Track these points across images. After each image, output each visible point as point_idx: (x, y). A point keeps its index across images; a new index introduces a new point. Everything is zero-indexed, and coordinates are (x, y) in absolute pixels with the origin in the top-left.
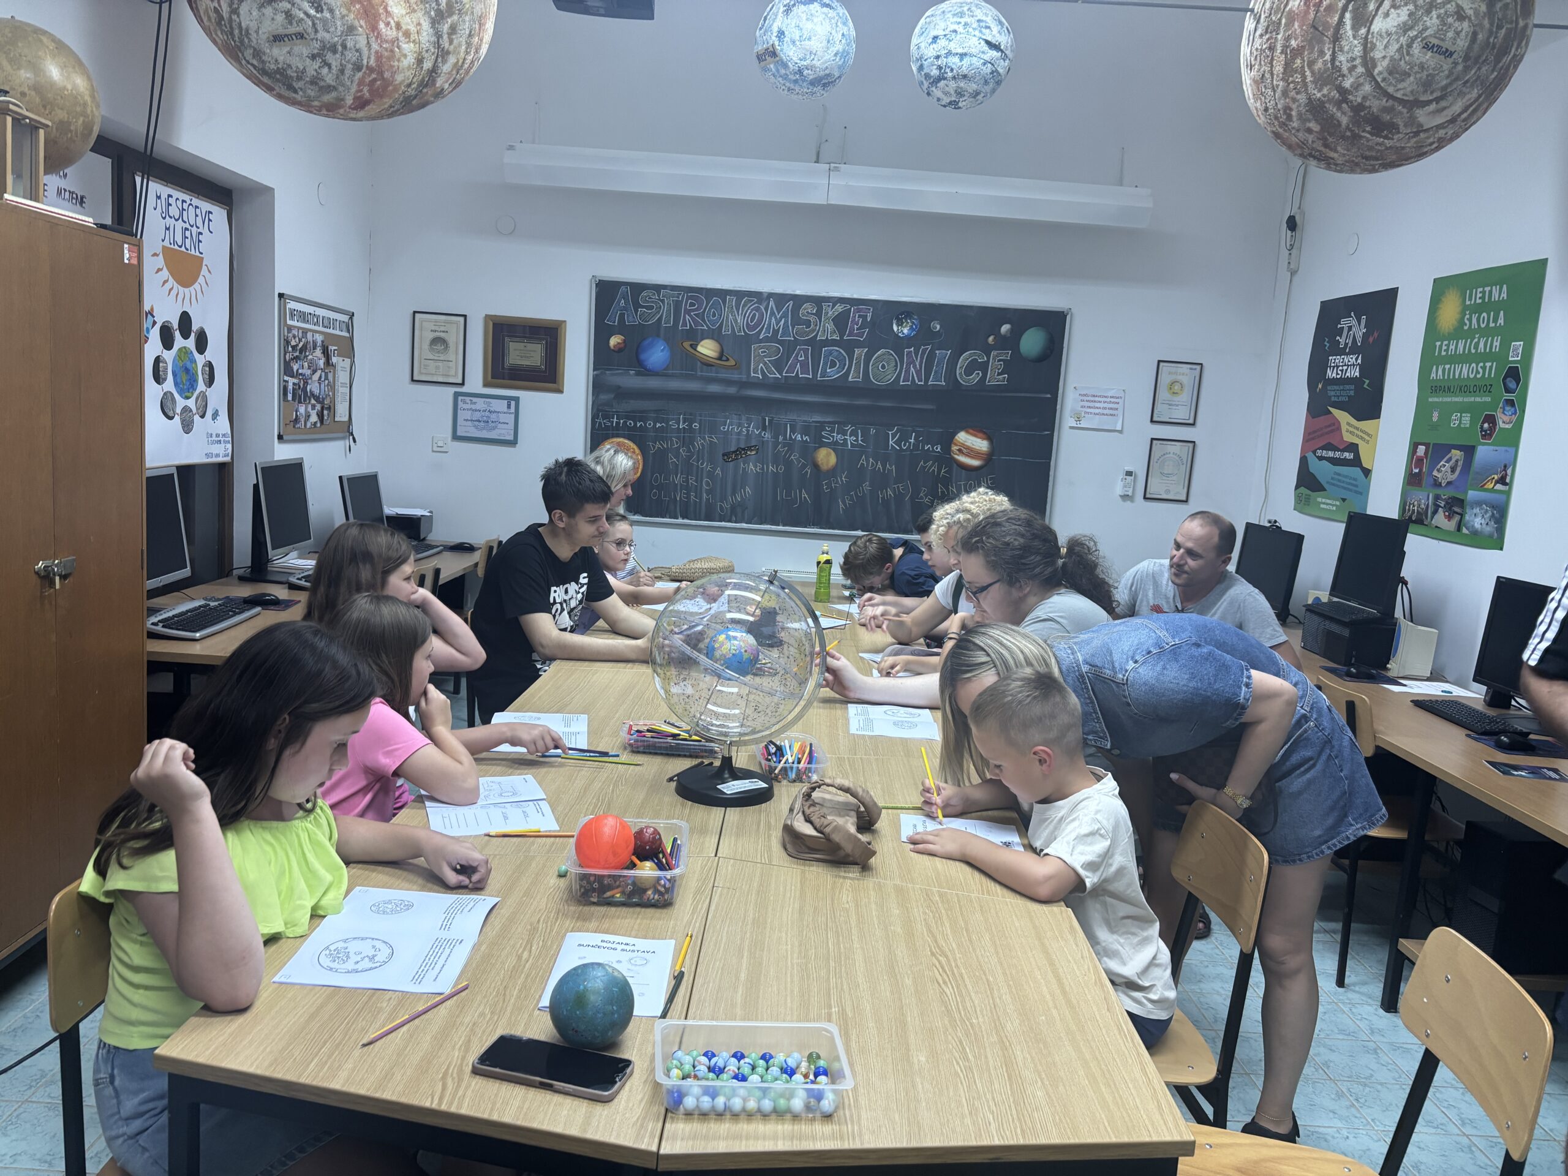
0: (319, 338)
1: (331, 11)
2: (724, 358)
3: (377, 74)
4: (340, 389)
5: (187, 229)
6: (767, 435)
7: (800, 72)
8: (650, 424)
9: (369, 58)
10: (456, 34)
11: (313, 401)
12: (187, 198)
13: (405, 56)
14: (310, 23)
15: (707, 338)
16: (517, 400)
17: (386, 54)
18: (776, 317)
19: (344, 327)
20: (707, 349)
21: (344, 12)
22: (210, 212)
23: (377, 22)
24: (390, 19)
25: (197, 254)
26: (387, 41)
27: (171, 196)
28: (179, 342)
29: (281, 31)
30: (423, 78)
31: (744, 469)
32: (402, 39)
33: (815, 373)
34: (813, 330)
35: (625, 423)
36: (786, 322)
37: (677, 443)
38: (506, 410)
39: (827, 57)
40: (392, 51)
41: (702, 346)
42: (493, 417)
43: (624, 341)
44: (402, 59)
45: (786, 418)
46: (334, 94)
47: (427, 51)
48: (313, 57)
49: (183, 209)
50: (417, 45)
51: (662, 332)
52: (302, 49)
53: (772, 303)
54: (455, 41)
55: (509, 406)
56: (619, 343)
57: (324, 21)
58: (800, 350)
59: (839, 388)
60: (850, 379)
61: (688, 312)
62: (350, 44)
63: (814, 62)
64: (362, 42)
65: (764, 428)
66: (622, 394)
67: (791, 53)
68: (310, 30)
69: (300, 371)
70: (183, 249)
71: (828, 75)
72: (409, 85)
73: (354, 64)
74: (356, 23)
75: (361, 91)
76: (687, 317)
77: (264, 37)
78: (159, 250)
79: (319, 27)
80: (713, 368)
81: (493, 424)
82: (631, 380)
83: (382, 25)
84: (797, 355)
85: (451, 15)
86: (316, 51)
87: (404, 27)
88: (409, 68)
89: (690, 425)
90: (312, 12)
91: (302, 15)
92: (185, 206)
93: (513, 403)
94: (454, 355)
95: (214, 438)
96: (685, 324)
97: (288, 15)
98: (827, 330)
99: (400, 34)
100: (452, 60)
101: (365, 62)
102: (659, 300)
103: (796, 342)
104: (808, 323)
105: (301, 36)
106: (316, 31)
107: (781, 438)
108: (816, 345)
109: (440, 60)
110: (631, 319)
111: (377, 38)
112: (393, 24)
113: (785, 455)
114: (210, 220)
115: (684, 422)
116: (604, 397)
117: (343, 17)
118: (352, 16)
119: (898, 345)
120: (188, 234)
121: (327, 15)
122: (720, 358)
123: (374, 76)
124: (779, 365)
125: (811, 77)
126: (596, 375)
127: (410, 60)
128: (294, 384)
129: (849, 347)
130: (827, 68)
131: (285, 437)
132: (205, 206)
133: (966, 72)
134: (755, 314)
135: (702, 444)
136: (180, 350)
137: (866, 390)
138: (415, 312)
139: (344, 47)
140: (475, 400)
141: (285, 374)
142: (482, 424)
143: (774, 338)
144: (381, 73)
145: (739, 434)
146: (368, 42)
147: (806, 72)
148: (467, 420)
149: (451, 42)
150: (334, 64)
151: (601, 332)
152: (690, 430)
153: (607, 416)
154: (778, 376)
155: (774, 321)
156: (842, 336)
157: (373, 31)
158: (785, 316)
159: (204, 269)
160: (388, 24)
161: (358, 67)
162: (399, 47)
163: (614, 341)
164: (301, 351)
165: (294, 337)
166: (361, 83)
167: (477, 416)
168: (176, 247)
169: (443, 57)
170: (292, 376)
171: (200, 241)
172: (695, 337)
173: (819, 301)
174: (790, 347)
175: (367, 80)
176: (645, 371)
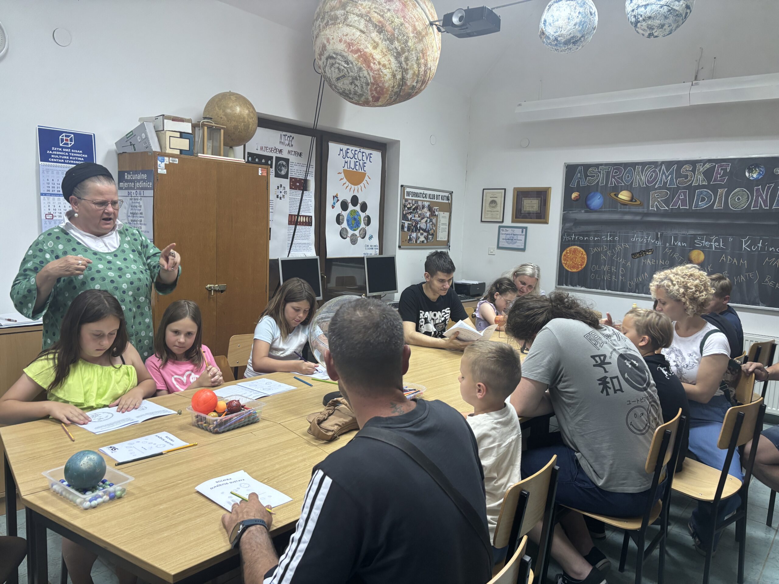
0: (426, 204)
1: (352, 63)
2: (634, 200)
3: (376, 85)
4: (441, 226)
5: (356, 162)
6: (659, 243)
7: (556, 39)
8: (592, 238)
9: (370, 79)
10: (408, 61)
11: (421, 231)
12: (358, 149)
13: (386, 75)
14: (346, 70)
15: (624, 190)
16: (526, 228)
17: (377, 76)
18: (665, 175)
19: (445, 198)
20: (624, 196)
21: (356, 62)
22: (370, 154)
23: (370, 64)
24: (375, 61)
25: (363, 171)
26: (376, 71)
27: (349, 149)
28: (351, 207)
29: (339, 76)
30: (399, 83)
31: (644, 263)
32: (382, 68)
33: (691, 206)
34: (690, 181)
35: (578, 238)
36: (672, 177)
37: (606, 248)
38: (521, 233)
39: (569, 27)
40: (379, 74)
41: (621, 195)
42: (515, 237)
43: (579, 195)
44: (385, 76)
45: (670, 233)
46: (364, 97)
47: (396, 71)
48: (351, 84)
49: (355, 154)
50: (390, 69)
51: (599, 188)
52: (347, 81)
53: (663, 167)
54: (409, 64)
56: (576, 196)
57: (350, 68)
58: (681, 192)
59: (708, 213)
60: (715, 208)
61: (613, 177)
62: (361, 75)
63: (562, 32)
64: (365, 73)
65: (657, 239)
66: (577, 223)
67: (550, 31)
68: (347, 73)
69: (413, 218)
70: (355, 170)
71: (573, 37)
72: (393, 87)
73: (365, 83)
74: (362, 66)
75: (373, 94)
76: (613, 179)
77: (334, 79)
78: (341, 171)
79: (349, 71)
80: (627, 206)
81: (515, 241)
82: (582, 215)
83: (372, 65)
84: (679, 196)
85: (404, 53)
86: (351, 81)
87: (382, 63)
88: (390, 80)
89: (614, 238)
90: (346, 66)
91: (343, 68)
92: (356, 152)
93: (524, 230)
94: (499, 208)
95: (369, 247)
96: (612, 183)
97: (338, 68)
98: (699, 179)
99: (381, 66)
100: (410, 72)
101: (369, 81)
102: (598, 172)
103: (678, 188)
104: (686, 177)
105: (344, 76)
106: (349, 73)
107: (667, 244)
108: (692, 189)
109: (404, 73)
110: (583, 183)
111: (371, 70)
112: (376, 62)
113: (670, 254)
114: (370, 157)
115: (610, 237)
116: (568, 225)
117: (356, 65)
118: (360, 64)
119: (750, 185)
120: (357, 164)
121: (351, 65)
122: (631, 201)
123: (375, 86)
124: (667, 202)
125: (563, 41)
126: (564, 214)
127: (389, 76)
129: (714, 189)
130: (571, 33)
131: (402, 247)
132: (368, 151)
133: (649, 15)
134: (653, 174)
135: (620, 249)
136: (352, 211)
137: (725, 214)
138: (484, 189)
139: (360, 77)
140: (507, 229)
141: (403, 219)
142: (510, 241)
143: (664, 187)
144: (378, 84)
145: (642, 242)
146: (368, 73)
147: (559, 39)
148: (504, 239)
149: (407, 65)
150: (358, 85)
151: (568, 191)
152: (614, 241)
153: (569, 235)
154: (667, 208)
155: (664, 177)
156: (709, 183)
157: (369, 68)
158: (671, 173)
159: (366, 178)
160: (374, 63)
161: (368, 84)
162: (382, 72)
163: (574, 195)
164: (414, 210)
165: (410, 203)
166: (371, 90)
167: (508, 237)
168: (351, 169)
169: (405, 72)
170: (408, 221)
171: (364, 166)
172: (617, 190)
173: (694, 163)
174: (674, 192)
175: (373, 89)
176: (589, 209)
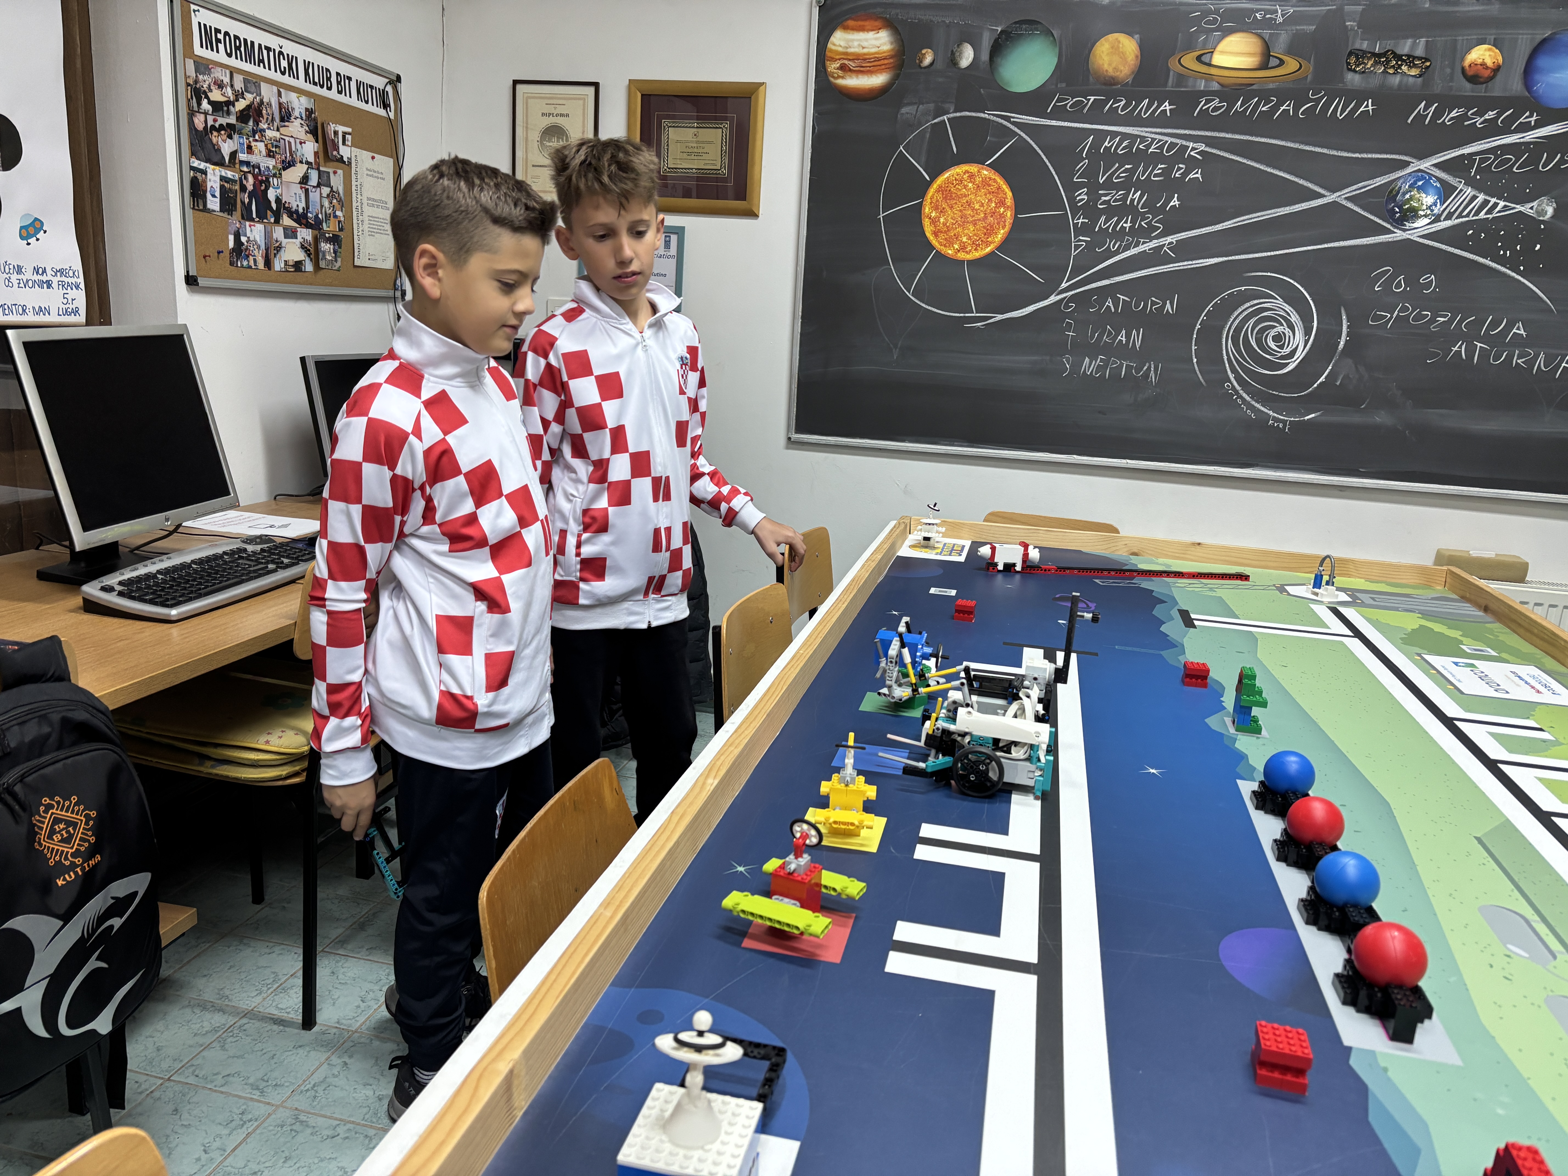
0: (299, 105)
4: (368, 211)
11: (286, 221)
16: (680, 232)
19: (373, 95)
55: (667, 245)
69: (243, 157)
93: (674, 238)
95: (28, 275)
128: (222, 178)
131: (201, 281)
138: (516, 82)
141: (193, 154)
164: (243, 116)
165: (220, 86)
170: (220, 163)
